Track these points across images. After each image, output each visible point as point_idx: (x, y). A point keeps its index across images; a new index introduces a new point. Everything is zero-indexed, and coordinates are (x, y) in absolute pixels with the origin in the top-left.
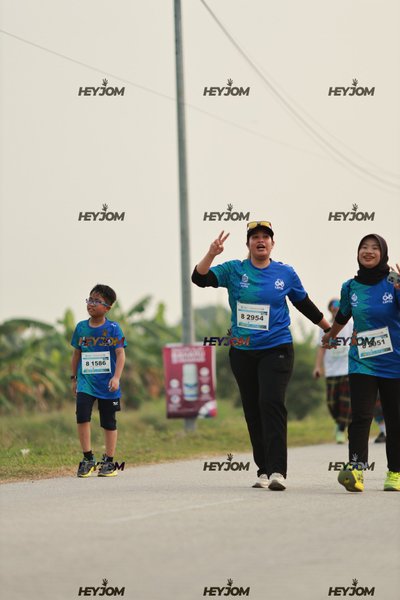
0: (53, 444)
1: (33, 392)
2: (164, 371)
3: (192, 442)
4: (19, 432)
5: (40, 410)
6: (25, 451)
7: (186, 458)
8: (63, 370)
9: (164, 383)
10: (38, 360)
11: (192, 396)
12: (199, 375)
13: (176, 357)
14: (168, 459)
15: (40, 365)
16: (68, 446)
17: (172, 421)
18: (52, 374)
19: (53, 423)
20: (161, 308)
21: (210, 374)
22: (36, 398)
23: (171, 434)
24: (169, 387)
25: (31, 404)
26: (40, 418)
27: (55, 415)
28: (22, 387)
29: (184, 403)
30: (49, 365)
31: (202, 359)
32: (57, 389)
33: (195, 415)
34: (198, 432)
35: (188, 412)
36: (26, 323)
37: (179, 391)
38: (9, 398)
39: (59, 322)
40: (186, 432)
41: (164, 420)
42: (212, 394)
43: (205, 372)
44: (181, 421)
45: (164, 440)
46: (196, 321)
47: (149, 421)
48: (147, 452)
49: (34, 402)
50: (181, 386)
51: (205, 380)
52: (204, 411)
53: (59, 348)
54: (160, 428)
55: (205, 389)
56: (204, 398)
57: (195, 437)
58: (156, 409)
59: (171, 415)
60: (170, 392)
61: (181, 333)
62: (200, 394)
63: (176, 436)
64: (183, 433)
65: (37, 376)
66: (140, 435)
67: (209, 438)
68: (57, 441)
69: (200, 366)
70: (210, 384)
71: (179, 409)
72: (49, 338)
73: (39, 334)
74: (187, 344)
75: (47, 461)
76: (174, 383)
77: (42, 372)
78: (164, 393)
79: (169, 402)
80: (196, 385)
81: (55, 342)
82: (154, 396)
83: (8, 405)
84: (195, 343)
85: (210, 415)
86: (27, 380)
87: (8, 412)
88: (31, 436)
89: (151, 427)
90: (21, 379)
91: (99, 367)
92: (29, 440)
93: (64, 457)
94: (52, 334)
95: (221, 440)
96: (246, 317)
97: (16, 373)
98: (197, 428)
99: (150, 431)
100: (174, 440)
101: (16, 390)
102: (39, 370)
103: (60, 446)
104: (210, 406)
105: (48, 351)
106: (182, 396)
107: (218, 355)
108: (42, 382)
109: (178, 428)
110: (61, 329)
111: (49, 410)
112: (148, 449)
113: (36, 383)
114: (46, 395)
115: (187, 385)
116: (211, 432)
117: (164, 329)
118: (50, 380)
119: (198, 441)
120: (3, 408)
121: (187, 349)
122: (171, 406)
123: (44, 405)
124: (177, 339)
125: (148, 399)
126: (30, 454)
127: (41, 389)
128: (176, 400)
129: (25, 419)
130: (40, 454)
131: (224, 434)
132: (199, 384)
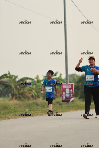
0: (34, 108)
1: (29, 95)
2: (61, 90)
3: (68, 108)
4: (26, 105)
5: (31, 100)
6: (27, 110)
7: (67, 112)
8: (36, 90)
9: (61, 93)
10: (30, 87)
11: (68, 96)
12: (70, 91)
13: (64, 87)
14: (62, 112)
15: (31, 89)
16: (38, 108)
17: (63, 102)
18: (34, 91)
19: (34, 103)
20: (61, 74)
21: (73, 91)
22: (30, 97)
23: (63, 106)
24: (63, 94)
25: (28, 98)
26: (31, 102)
27: (34, 101)
28: (26, 94)
29: (66, 98)
30: (33, 89)
31: (71, 87)
32: (35, 95)
33: (69, 101)
34: (70, 105)
35: (67, 100)
36: (27, 78)
37: (65, 95)
38: (23, 97)
39: (35, 78)
40: (67, 105)
41: (61, 102)
42: (73, 96)
43: (71, 90)
44: (66, 103)
45: (61, 107)
46: (69, 78)
47: (58, 102)
48: (57, 110)
49: (29, 98)
50: (65, 94)
51: (72, 92)
52: (71, 100)
53: (35, 84)
54: (60, 104)
55: (71, 95)
56: (71, 97)
57: (69, 107)
58: (59, 99)
59: (63, 101)
60: (63, 95)
61: (65, 81)
62: (70, 96)
63: (64, 106)
64: (66, 105)
65: (30, 91)
66: (55, 106)
67: (72, 107)
68: (35, 107)
69: (70, 89)
70: (73, 93)
71: (65, 99)
72: (33, 82)
73: (30, 81)
74: (67, 84)
75: (32, 112)
76: (64, 93)
77: (31, 91)
78: (61, 95)
79: (63, 98)
80: (69, 94)
81: (34, 83)
82: (59, 96)
83: (23, 99)
84: (69, 83)
85: (73, 101)
86: (28, 92)
87: (23, 100)
88: (28, 106)
89: (58, 104)
90: (26, 92)
91: (49, 90)
92: (28, 107)
93: (37, 111)
94: (34, 81)
95: (75, 107)
96: (88, 78)
97: (25, 91)
98: (69, 104)
99: (58, 105)
100: (64, 107)
101: (25, 95)
102: (31, 90)
103: (36, 109)
104: (73, 99)
105: (33, 85)
106: (66, 96)
107: (74, 86)
108: (31, 93)
109: (65, 104)
110: (36, 80)
111: (33, 100)
112: (57, 109)
113: (30, 93)
114: (32, 96)
115: (67, 94)
116: (73, 105)
117: (61, 80)
118: (33, 92)
119: (70, 107)
120: (22, 99)
121: (67, 85)
122: (63, 99)
123: (32, 99)
124: (65, 82)
125: (57, 97)
126: (28, 110)
127: (31, 94)
128: (64, 97)
129: (27, 102)
130: (31, 110)
131: (76, 106)
132: (70, 93)
